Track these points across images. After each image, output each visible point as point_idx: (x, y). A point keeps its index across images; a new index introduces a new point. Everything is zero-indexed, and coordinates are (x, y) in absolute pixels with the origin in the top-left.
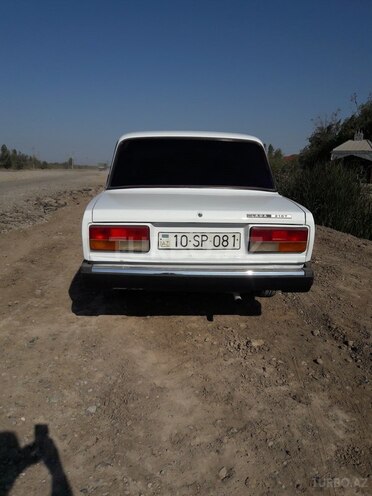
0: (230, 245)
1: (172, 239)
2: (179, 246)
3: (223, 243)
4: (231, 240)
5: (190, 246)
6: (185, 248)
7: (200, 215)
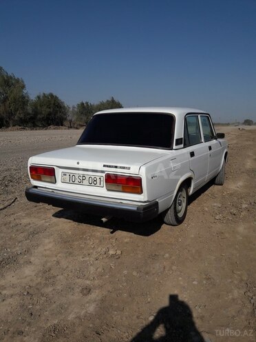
0: (98, 184)
1: (68, 176)
2: (71, 182)
3: (93, 182)
4: (98, 181)
5: (76, 182)
6: (73, 183)
7: (78, 163)
